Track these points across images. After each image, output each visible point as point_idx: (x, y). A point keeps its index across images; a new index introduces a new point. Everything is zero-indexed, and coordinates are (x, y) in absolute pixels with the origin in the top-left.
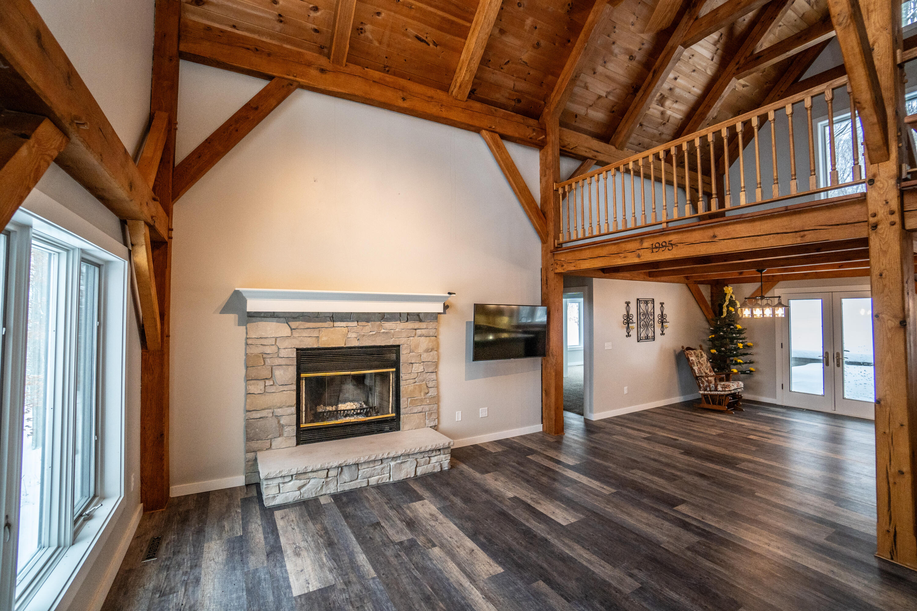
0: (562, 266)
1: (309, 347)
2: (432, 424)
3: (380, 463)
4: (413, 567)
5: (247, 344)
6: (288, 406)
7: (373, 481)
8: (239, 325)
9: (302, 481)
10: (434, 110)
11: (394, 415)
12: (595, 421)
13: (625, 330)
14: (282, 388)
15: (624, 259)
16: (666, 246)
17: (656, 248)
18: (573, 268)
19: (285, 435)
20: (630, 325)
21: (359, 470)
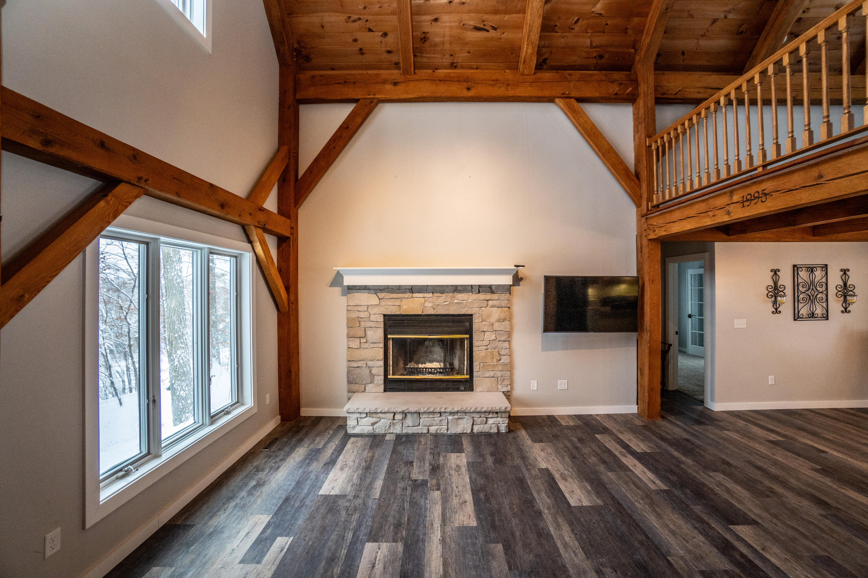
0: (655, 231)
1: (393, 313)
2: (505, 389)
3: (439, 415)
4: (408, 500)
5: (348, 310)
6: (377, 360)
7: (433, 429)
8: (343, 295)
9: (374, 419)
10: (501, 91)
11: (468, 377)
12: (717, 412)
13: (771, 305)
14: (372, 345)
15: (713, 218)
16: (759, 198)
17: (747, 200)
18: (664, 233)
19: (375, 383)
20: (779, 298)
21: (420, 418)
